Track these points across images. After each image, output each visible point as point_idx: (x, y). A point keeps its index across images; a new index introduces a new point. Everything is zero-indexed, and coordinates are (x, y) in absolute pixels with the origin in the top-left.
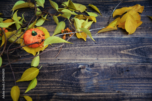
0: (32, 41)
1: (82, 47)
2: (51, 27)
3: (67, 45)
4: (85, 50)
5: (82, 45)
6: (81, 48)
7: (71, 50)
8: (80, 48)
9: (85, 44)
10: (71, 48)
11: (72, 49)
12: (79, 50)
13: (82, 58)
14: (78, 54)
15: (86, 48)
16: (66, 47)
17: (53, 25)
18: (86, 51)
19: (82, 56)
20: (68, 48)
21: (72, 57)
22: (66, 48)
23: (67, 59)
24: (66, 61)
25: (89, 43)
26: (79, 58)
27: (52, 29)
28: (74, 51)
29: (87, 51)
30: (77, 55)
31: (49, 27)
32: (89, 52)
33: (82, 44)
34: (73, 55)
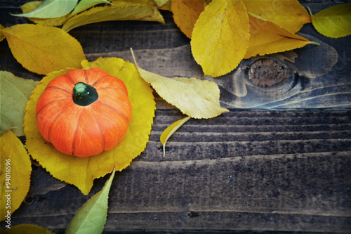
0: (77, 132)
1: (302, 151)
2: (159, 54)
3: (233, 143)
4: (315, 170)
5: (301, 145)
6: (295, 159)
7: (250, 170)
8: (291, 156)
9: (316, 141)
10: (248, 158)
11: (256, 163)
12: (285, 167)
13: (304, 207)
14: (285, 188)
15: (322, 159)
16: (226, 154)
17: (169, 46)
18: (319, 172)
19: (303, 197)
20: (238, 158)
21: (257, 203)
22: (226, 159)
23: (231, 215)
24: (227, 221)
25: (335, 136)
26: (287, 207)
27: (164, 64)
28: (262, 173)
29: (326, 175)
30: (276, 194)
31: (151, 54)
32: (335, 180)
33: (300, 137)
34: (257, 196)
